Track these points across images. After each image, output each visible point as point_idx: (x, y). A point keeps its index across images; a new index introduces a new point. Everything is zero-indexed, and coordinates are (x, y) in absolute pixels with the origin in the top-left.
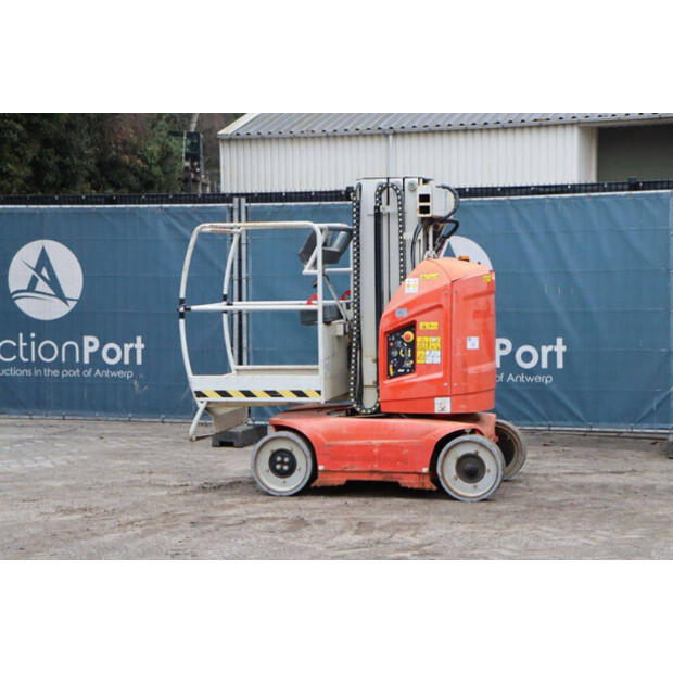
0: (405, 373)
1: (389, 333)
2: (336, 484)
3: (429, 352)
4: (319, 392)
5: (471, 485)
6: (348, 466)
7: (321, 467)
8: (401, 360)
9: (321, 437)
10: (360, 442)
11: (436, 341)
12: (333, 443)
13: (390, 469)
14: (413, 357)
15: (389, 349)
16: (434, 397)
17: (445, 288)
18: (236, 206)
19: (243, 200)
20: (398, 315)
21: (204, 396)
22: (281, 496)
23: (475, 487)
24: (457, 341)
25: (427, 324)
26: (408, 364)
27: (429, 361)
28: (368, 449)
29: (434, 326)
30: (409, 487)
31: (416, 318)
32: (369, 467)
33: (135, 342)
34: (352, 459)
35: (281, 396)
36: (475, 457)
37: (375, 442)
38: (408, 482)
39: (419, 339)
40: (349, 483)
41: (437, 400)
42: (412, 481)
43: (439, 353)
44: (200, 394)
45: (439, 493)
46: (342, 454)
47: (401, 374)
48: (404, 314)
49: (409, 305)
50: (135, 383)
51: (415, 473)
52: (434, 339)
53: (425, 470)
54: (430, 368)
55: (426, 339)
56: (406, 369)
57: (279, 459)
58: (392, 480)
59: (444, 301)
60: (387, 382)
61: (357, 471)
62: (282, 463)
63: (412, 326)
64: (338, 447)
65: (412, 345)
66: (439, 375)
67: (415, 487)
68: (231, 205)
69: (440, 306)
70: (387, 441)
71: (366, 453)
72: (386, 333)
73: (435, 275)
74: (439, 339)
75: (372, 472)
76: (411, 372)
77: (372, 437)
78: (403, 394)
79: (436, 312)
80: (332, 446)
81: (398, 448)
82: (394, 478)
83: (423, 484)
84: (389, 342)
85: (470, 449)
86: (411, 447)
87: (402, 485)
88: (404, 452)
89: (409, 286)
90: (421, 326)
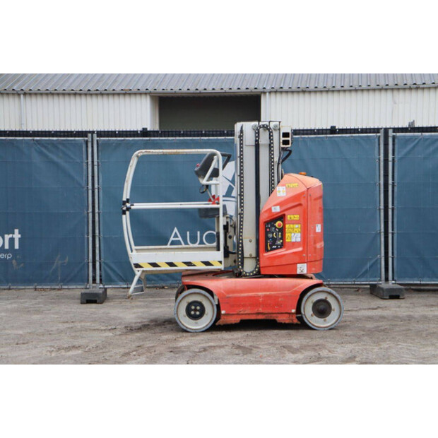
0: (277, 248)
1: (267, 223)
2: (233, 322)
3: (294, 234)
4: (221, 262)
5: (323, 319)
6: (242, 310)
7: (223, 312)
8: (274, 240)
9: (223, 291)
10: (250, 294)
11: (297, 227)
12: (231, 295)
13: (270, 311)
14: (283, 238)
15: (267, 233)
16: (297, 264)
17: (303, 193)
18: (90, 140)
19: (95, 135)
20: (273, 211)
21: (141, 267)
22: (196, 333)
23: (325, 321)
24: (310, 226)
25: (292, 216)
26: (279, 242)
27: (293, 240)
28: (255, 298)
29: (297, 217)
30: (283, 322)
31: (285, 213)
32: (256, 311)
33: (13, 233)
34: (244, 306)
35: (194, 265)
36: (325, 301)
37: (260, 294)
38: (282, 319)
39: (287, 226)
40: (242, 321)
41: (299, 265)
42: (284, 318)
43: (299, 234)
44: (137, 266)
45: (302, 325)
46: (237, 302)
47: (275, 249)
48: (277, 209)
49: (280, 204)
50: (14, 262)
51: (286, 313)
52: (296, 226)
53: (293, 311)
54: (294, 244)
55: (292, 226)
56: (277, 246)
57: (193, 307)
58: (272, 318)
59: (303, 202)
60: (266, 254)
61: (248, 313)
62: (195, 310)
63: (282, 217)
64: (235, 298)
65: (282, 230)
66: (300, 249)
67: (287, 322)
68: (86, 139)
69: (300, 205)
70: (268, 293)
71: (254, 301)
72: (265, 222)
73: (296, 184)
74: (299, 226)
75: (258, 314)
76: (281, 248)
77: (258, 291)
78: (276, 262)
79: (298, 208)
80: (230, 297)
81: (276, 297)
82: (273, 317)
83: (292, 320)
84: (266, 228)
85: (322, 296)
86: (285, 297)
87: (278, 321)
88: (280, 299)
89: (279, 191)
90: (289, 217)
